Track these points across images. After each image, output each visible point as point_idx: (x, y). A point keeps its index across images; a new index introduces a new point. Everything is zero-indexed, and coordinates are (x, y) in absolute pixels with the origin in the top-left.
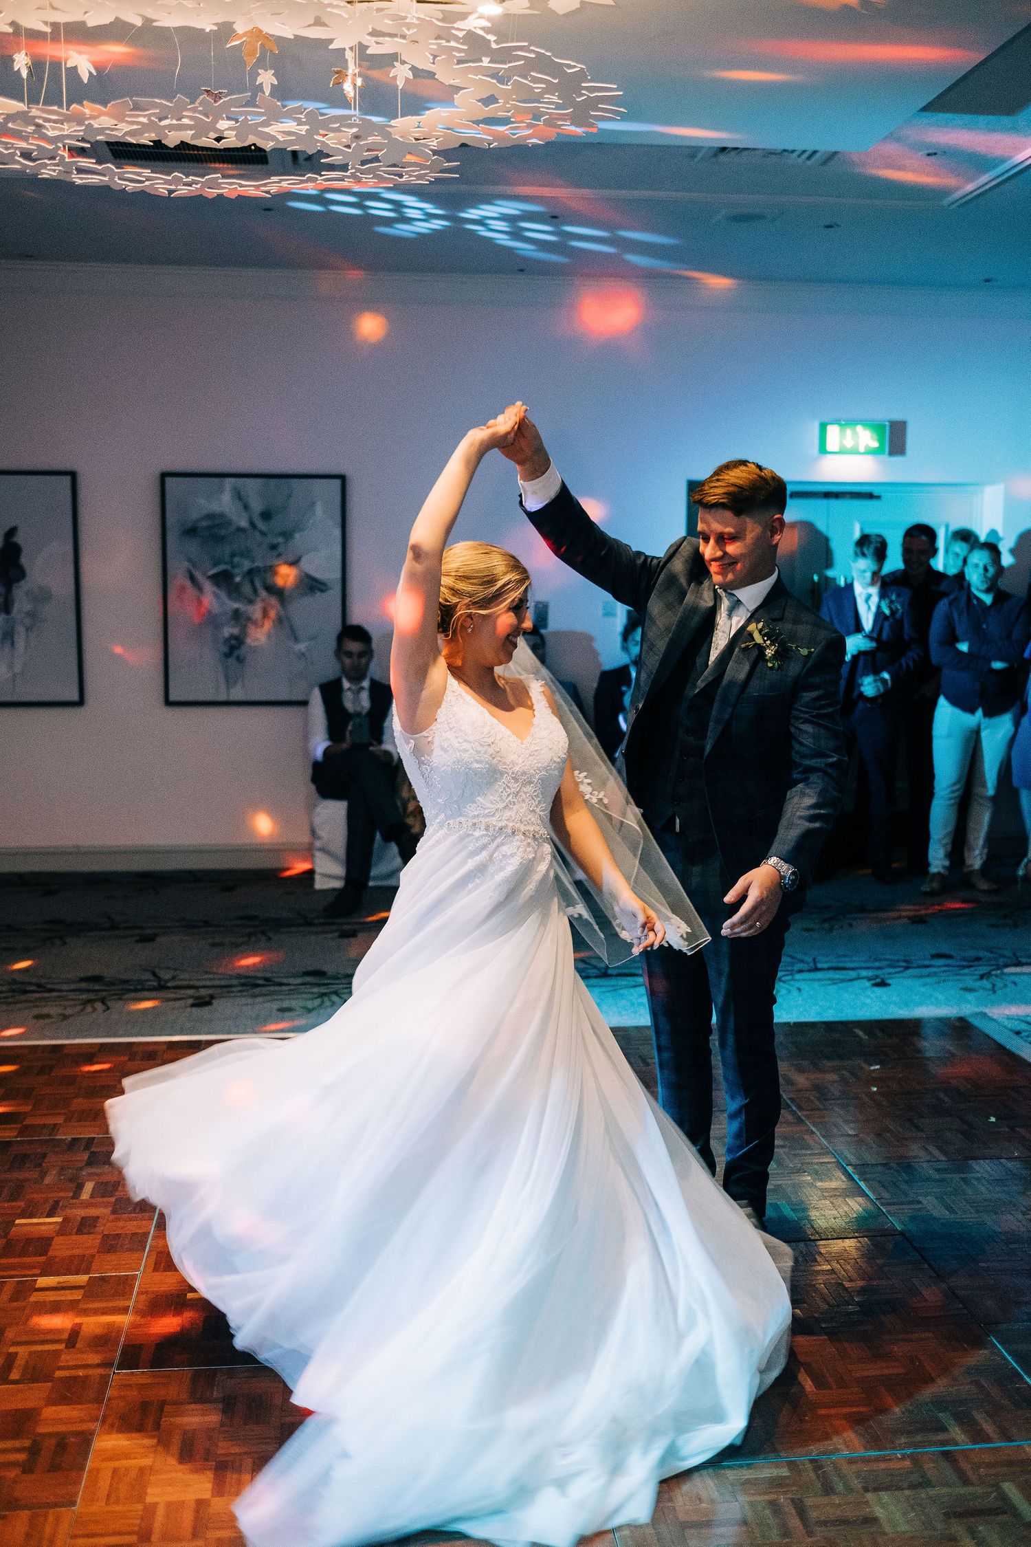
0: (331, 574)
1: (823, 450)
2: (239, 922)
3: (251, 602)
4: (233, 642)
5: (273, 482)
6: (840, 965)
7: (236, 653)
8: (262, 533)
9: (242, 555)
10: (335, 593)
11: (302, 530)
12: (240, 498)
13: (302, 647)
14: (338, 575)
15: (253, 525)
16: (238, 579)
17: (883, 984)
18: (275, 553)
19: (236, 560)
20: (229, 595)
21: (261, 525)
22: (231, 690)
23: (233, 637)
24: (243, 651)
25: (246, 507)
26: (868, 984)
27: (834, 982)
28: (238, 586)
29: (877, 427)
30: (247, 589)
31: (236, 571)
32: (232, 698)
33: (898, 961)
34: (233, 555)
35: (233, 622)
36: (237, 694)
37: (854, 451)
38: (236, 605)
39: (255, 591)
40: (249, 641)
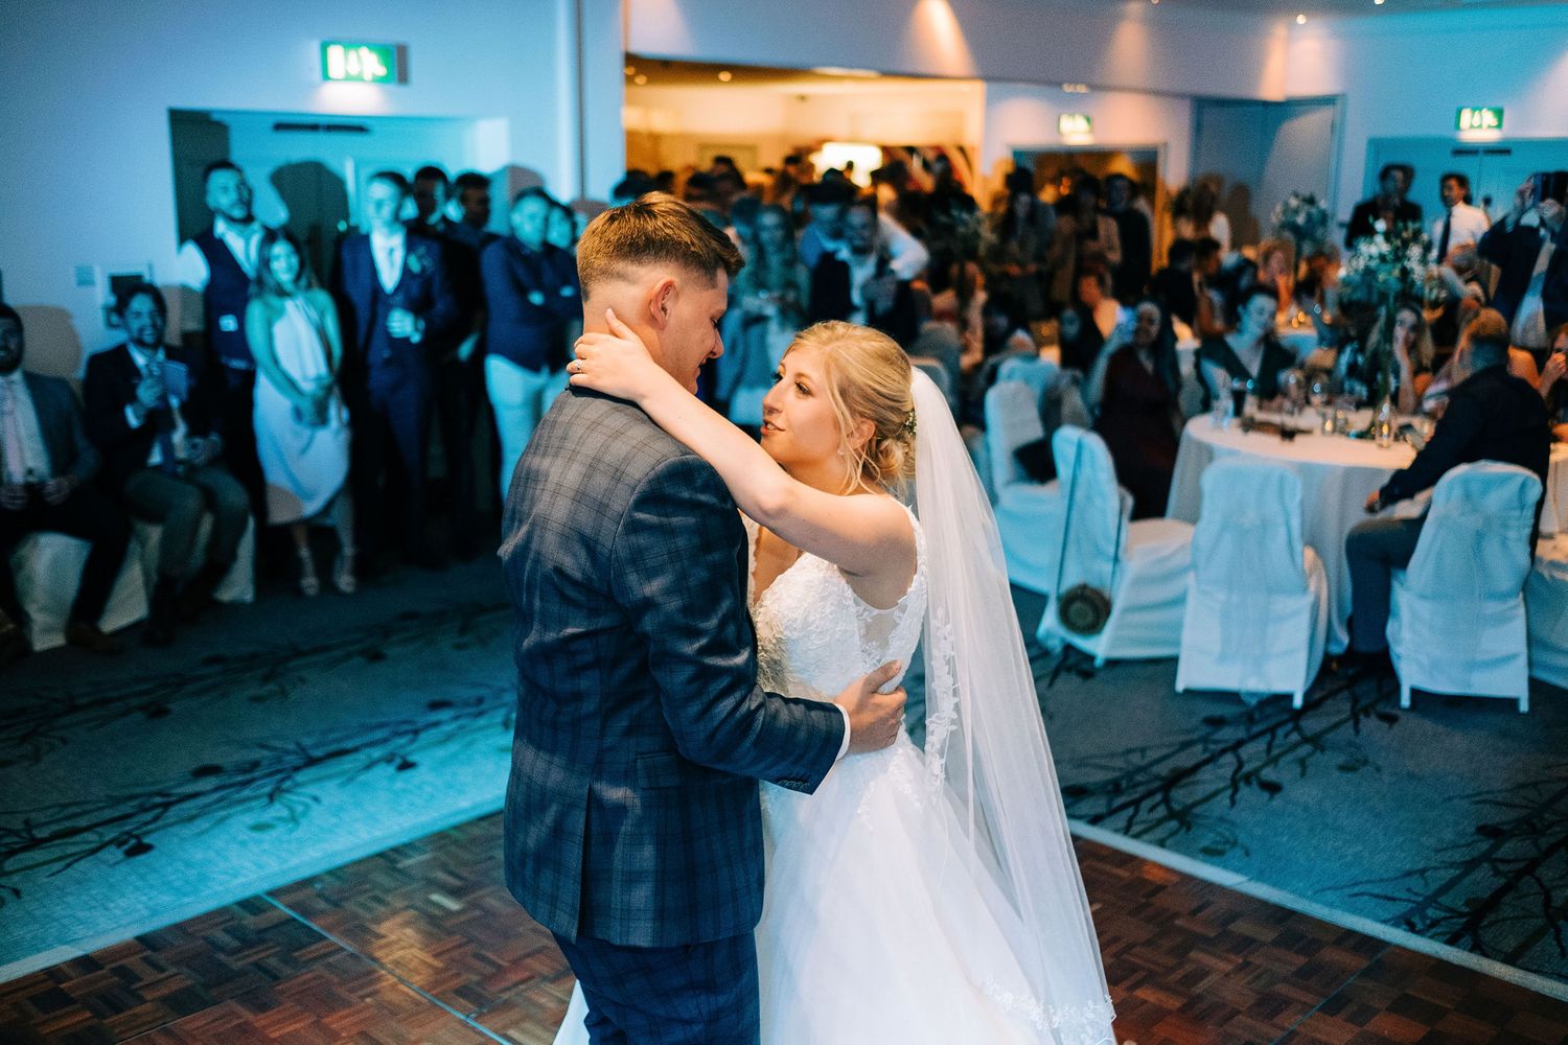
1: (326, 77)
29: (383, 50)
37: (359, 79)
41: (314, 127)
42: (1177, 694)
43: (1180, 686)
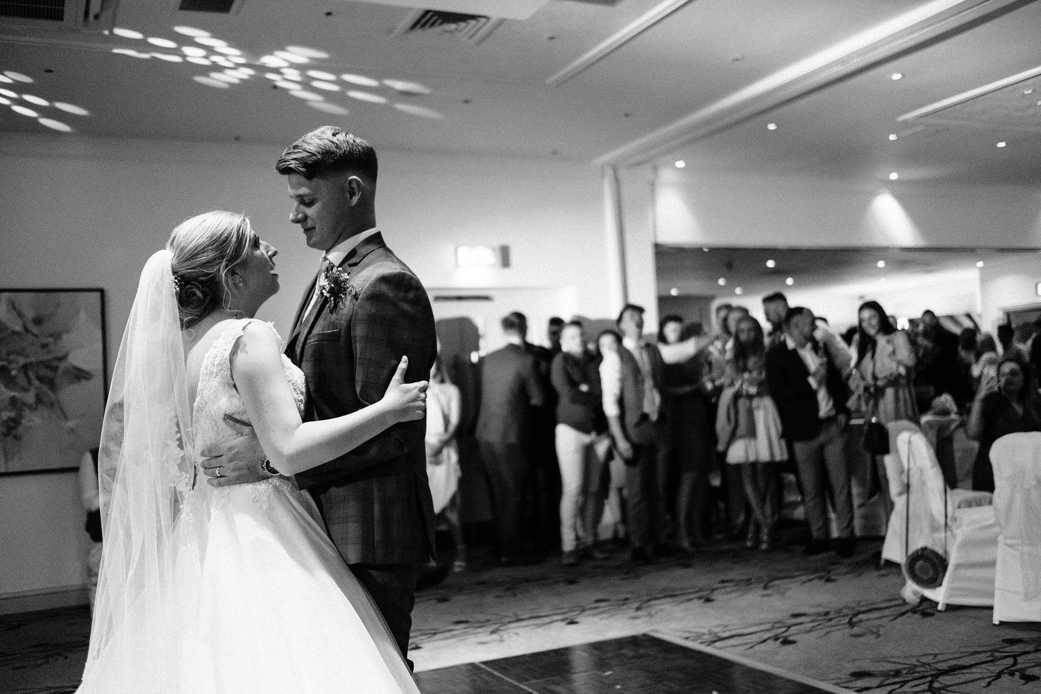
0: (94, 365)
1: (457, 265)
2: (33, 649)
3: (25, 390)
4: (11, 424)
5: (42, 295)
6: (536, 615)
7: (14, 432)
8: (35, 335)
9: (18, 354)
10: (98, 381)
11: (68, 332)
12: (14, 308)
13: (70, 424)
14: (100, 366)
15: (26, 329)
16: (14, 373)
17: (572, 622)
18: (45, 351)
19: (12, 357)
20: (6, 386)
21: (34, 329)
22: (9, 463)
23: (10, 419)
24: (20, 430)
25: (20, 315)
26: (563, 624)
27: (539, 626)
28: (14, 378)
30: (22, 380)
31: (13, 366)
32: (10, 470)
33: (575, 607)
34: (9, 354)
35: (11, 408)
36: (15, 466)
37: (478, 265)
38: (12, 394)
39: (29, 382)
40: (24, 421)
41: (460, 298)
42: (995, 625)
43: (996, 622)
